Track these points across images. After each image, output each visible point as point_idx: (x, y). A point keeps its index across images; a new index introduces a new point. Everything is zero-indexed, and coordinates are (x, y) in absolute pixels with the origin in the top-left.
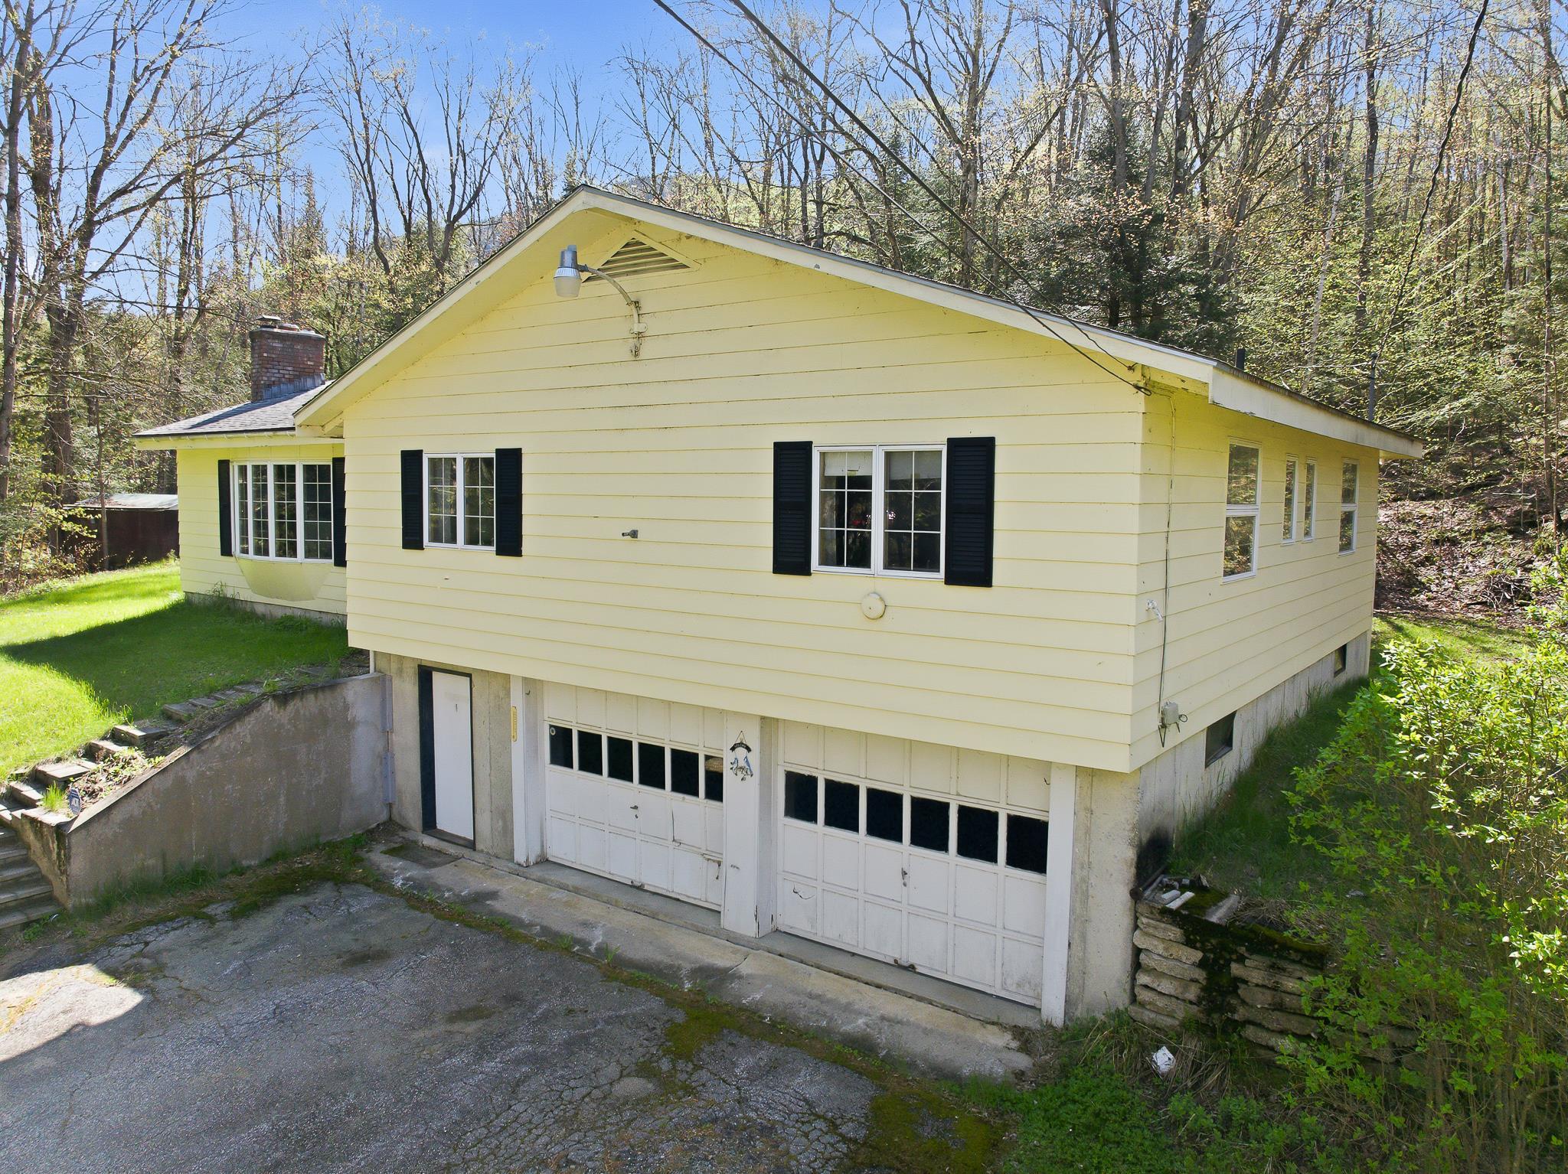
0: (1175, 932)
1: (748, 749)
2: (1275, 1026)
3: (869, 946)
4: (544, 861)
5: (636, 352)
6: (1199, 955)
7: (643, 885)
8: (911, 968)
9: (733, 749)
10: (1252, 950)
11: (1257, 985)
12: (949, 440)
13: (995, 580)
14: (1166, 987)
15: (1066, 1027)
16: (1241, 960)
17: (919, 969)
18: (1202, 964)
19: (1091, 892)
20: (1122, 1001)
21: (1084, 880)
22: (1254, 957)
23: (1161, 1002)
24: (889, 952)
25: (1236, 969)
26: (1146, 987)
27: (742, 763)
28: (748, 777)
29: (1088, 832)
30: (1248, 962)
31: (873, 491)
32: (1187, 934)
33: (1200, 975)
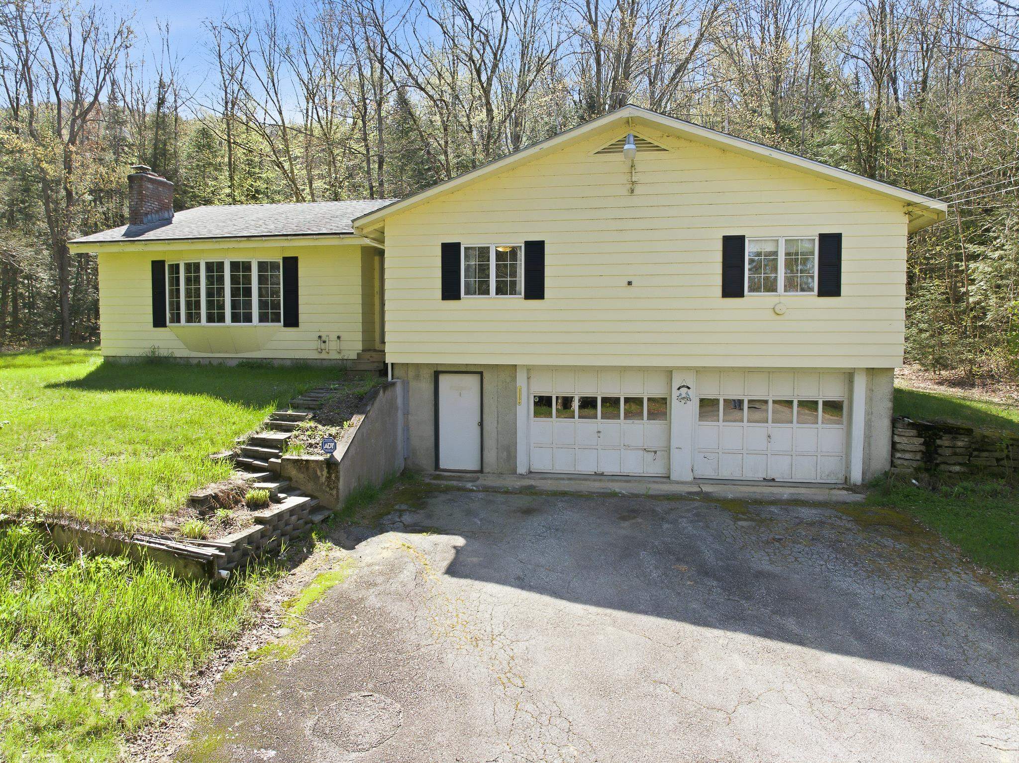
0: (913, 432)
1: (689, 388)
2: (953, 462)
3: (749, 475)
4: (531, 472)
5: (632, 191)
6: (923, 440)
7: (603, 473)
8: (773, 480)
9: (679, 389)
10: (945, 433)
11: (946, 447)
12: (820, 234)
13: (842, 294)
14: (908, 456)
15: (862, 484)
16: (941, 438)
17: (777, 480)
18: (924, 444)
19: (873, 424)
20: (887, 467)
21: (870, 420)
22: (947, 435)
23: (906, 463)
24: (760, 475)
25: (938, 442)
26: (899, 458)
27: (684, 395)
28: (688, 402)
29: (871, 399)
30: (944, 438)
31: (779, 257)
32: (919, 431)
33: (923, 448)
